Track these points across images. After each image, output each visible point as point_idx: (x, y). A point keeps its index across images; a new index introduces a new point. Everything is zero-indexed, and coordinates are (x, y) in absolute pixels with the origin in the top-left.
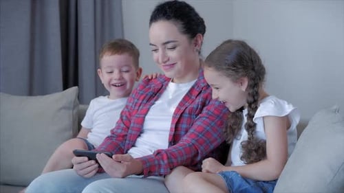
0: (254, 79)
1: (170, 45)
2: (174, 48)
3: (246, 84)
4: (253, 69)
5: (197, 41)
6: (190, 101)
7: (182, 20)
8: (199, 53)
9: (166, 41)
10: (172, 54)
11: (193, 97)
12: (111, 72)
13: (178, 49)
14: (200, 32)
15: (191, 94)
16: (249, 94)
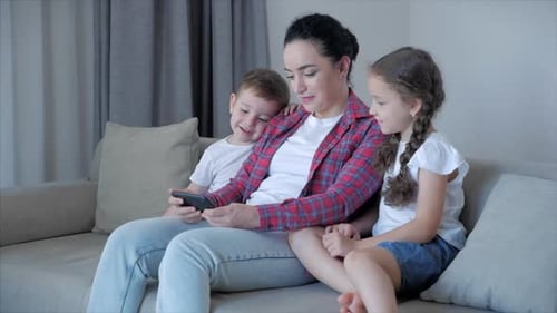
0: (430, 105)
1: (307, 71)
2: (312, 74)
3: (418, 107)
4: (432, 92)
5: (342, 65)
6: (334, 142)
7: (323, 39)
8: (348, 79)
9: (303, 65)
10: (311, 82)
11: (338, 137)
12: (246, 112)
13: (318, 74)
14: (348, 54)
15: (336, 133)
16: (418, 121)
